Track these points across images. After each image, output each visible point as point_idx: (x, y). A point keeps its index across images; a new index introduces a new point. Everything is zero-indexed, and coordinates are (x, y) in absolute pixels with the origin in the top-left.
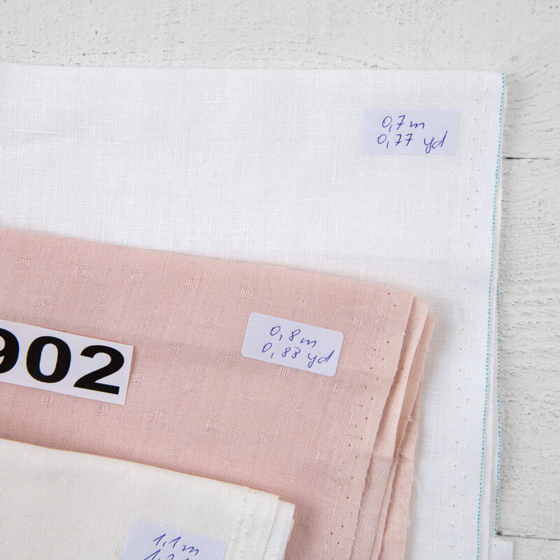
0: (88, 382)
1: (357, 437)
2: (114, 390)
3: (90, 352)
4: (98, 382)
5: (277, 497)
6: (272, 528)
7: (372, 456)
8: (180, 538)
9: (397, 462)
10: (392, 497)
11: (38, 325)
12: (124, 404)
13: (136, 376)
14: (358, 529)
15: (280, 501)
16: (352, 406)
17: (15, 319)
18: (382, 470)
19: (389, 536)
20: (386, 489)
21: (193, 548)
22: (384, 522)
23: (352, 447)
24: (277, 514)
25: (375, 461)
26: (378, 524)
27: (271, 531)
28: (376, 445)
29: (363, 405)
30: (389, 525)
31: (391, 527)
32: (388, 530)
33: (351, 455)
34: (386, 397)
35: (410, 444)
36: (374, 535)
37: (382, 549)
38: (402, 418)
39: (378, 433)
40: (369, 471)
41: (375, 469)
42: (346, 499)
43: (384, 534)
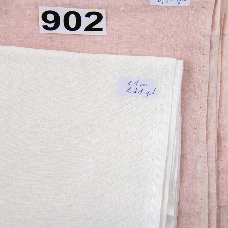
0: (89, 28)
1: (203, 29)
2: (100, 29)
3: (88, 15)
4: (93, 27)
5: (175, 59)
6: (175, 69)
7: (211, 35)
8: (138, 81)
9: (221, 37)
10: (222, 51)
11: (66, 7)
12: (105, 34)
13: (108, 23)
14: (210, 66)
15: (177, 60)
16: (199, 17)
17: (57, 6)
18: (216, 40)
19: (223, 67)
20: (219, 49)
21: (144, 84)
22: (220, 62)
23: (202, 32)
24: (176, 64)
25: (212, 37)
26: (218, 63)
27: (175, 71)
28: (212, 31)
29: (204, 15)
30: (223, 63)
31: (223, 64)
32: (222, 65)
33: (202, 36)
34: (213, 10)
35: (226, 28)
36: (217, 68)
37: (221, 73)
38: (221, 18)
39: (212, 25)
40: (211, 42)
41: (213, 41)
42: (203, 55)
43: (221, 67)
